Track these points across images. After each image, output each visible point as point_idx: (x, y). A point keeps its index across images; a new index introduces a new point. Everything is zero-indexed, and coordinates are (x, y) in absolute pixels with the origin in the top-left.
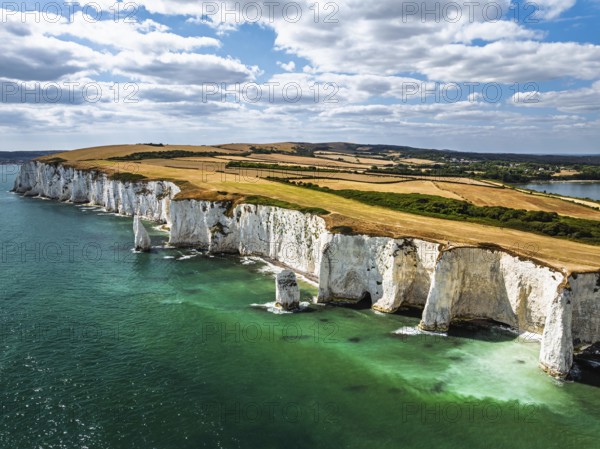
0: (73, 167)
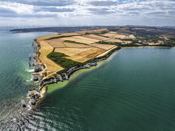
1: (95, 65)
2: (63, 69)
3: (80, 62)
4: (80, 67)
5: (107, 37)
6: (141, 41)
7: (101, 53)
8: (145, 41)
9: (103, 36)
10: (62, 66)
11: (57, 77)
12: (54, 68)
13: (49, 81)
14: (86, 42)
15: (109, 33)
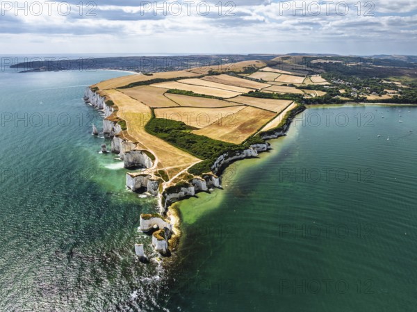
1: (268, 150)
2: (200, 161)
3: (231, 142)
4: (235, 155)
5: (262, 81)
6: (346, 91)
7: (268, 120)
8: (354, 89)
9: (252, 79)
10: (195, 154)
11: (194, 181)
12: (178, 158)
13: (178, 193)
14: (218, 93)
15: (262, 71)
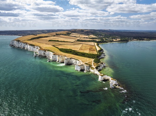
0: (22, 42)
2: (93, 59)
5: (76, 37)
6: (105, 39)
15: (72, 34)
